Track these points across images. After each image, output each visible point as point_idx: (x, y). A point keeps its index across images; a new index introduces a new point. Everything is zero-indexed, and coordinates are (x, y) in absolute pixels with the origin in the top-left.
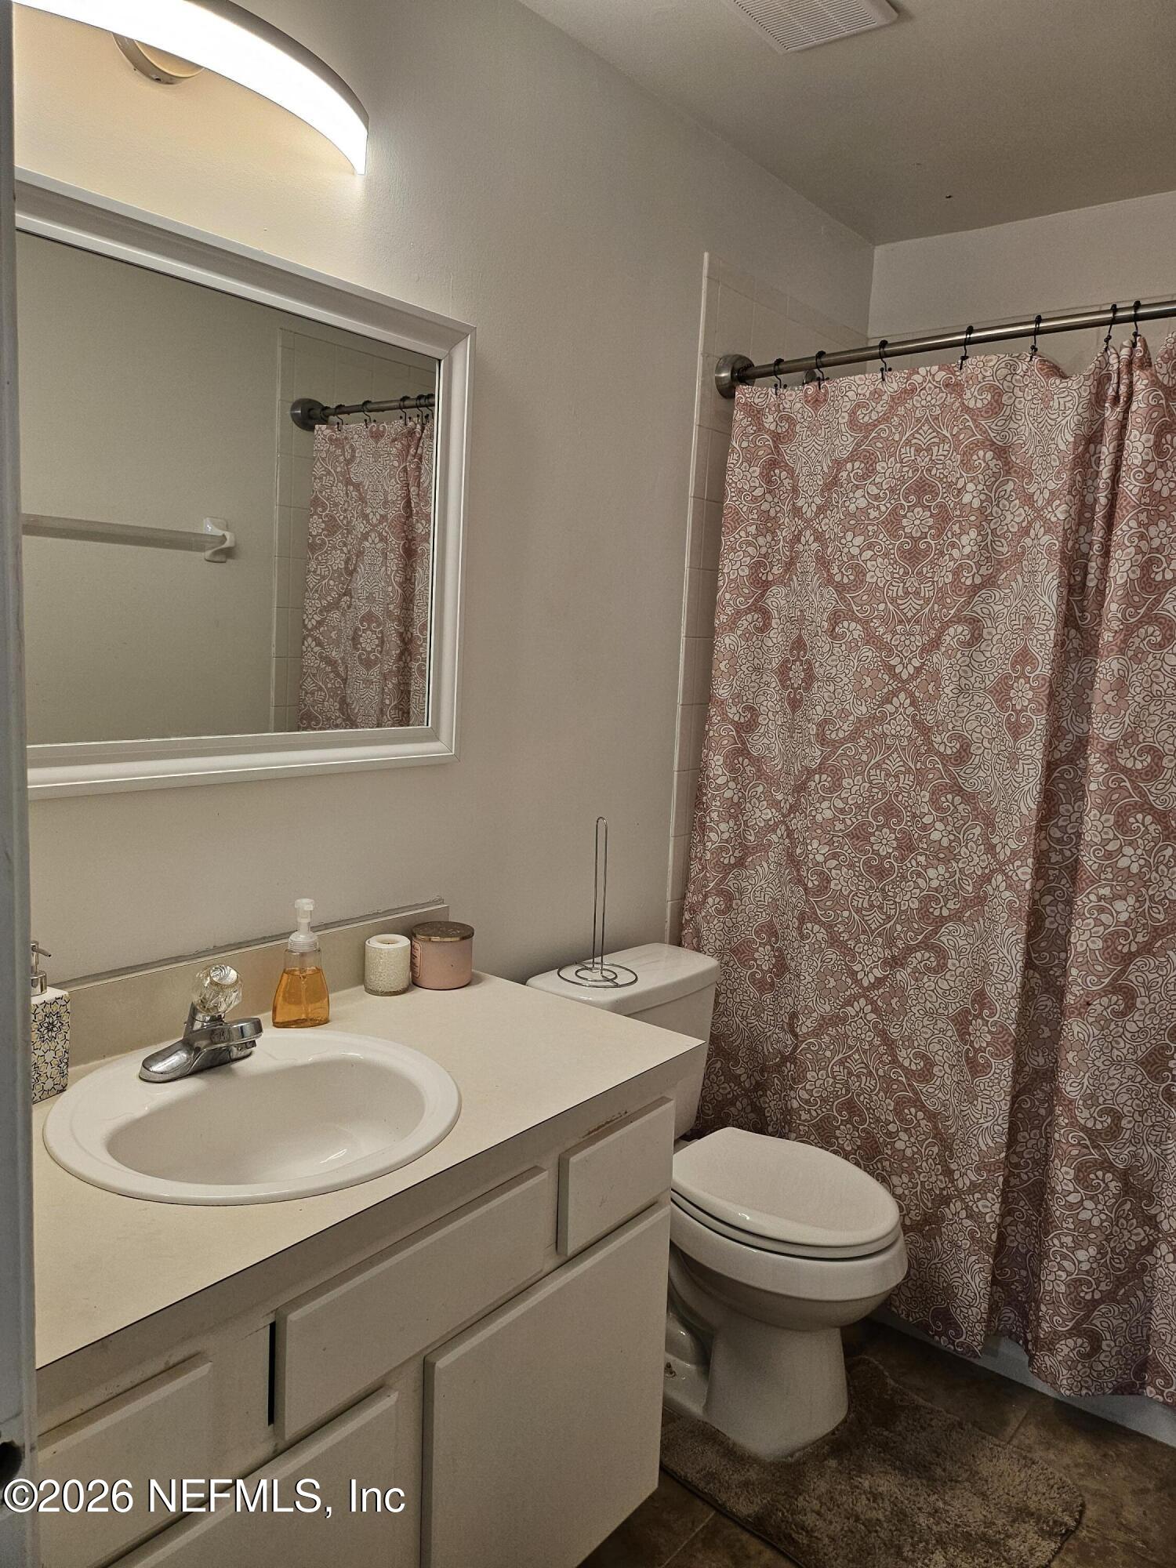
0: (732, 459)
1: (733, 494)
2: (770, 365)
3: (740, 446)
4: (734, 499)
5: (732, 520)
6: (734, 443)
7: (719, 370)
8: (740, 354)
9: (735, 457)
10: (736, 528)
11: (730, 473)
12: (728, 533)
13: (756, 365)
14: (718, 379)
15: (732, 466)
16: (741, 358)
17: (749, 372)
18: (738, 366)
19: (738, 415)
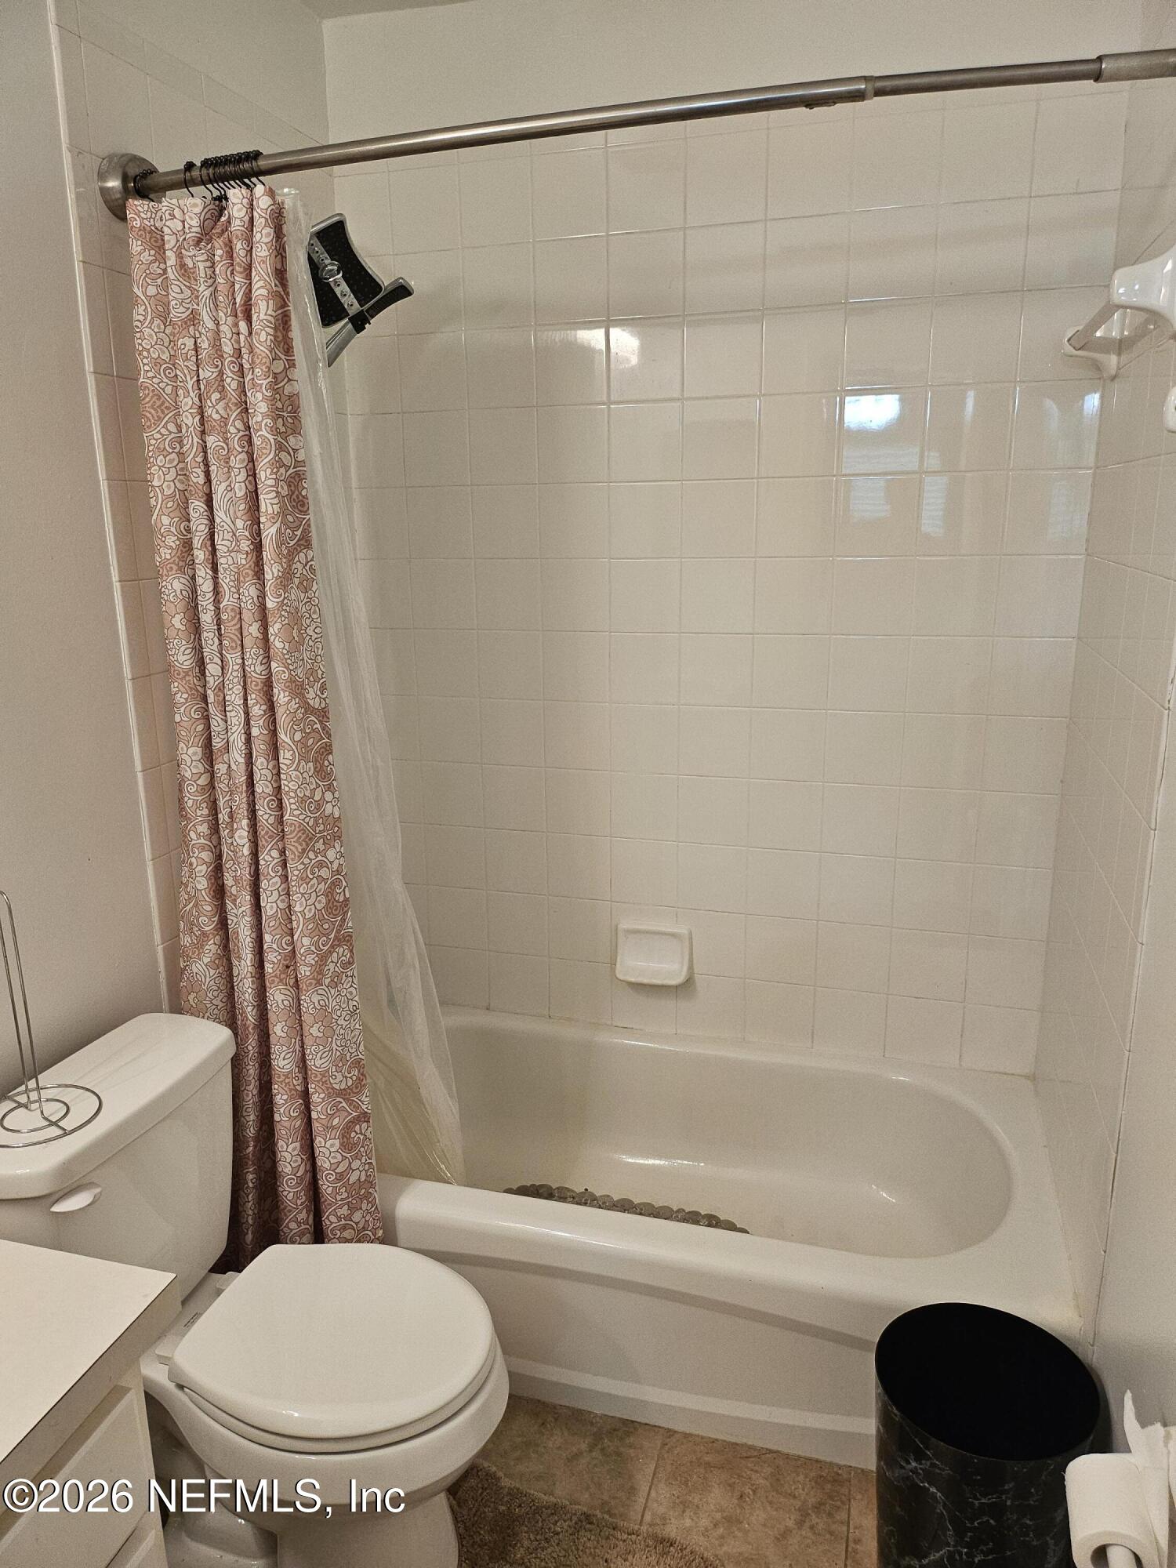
0: (138, 313)
1: (147, 368)
2: (177, 172)
3: (144, 294)
4: (150, 374)
5: (152, 407)
6: (136, 290)
7: (102, 176)
8: (136, 154)
9: (141, 310)
10: (160, 419)
11: (138, 335)
12: (149, 427)
13: (161, 170)
14: (104, 192)
15: (139, 324)
16: (135, 159)
17: (149, 181)
18: (133, 171)
19: (136, 247)
